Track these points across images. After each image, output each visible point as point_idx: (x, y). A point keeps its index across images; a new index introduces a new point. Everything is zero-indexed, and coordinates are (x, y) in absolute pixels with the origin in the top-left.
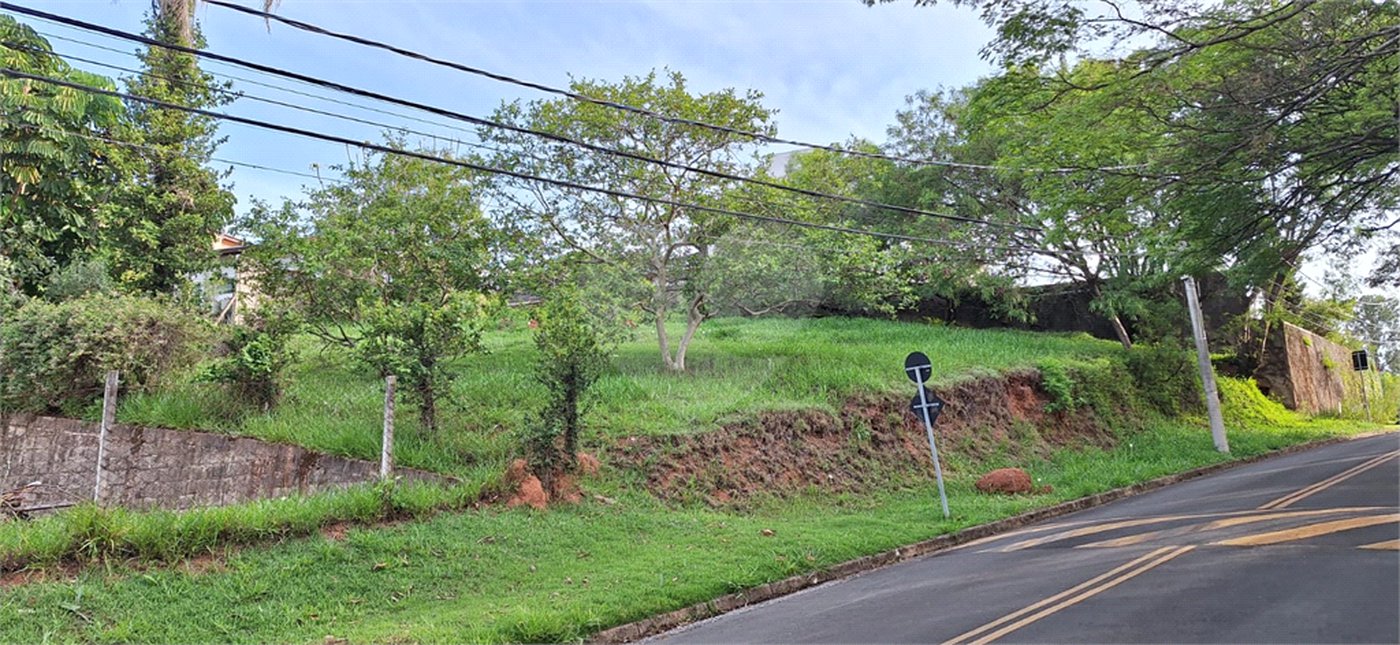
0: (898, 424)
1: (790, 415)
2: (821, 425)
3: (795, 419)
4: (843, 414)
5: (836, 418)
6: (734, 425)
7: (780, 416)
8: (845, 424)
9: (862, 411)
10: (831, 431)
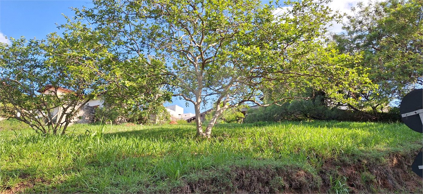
0: (372, 181)
1: (267, 172)
2: (300, 182)
3: (273, 176)
4: (321, 172)
5: (315, 176)
6: (201, 181)
7: (257, 173)
8: (324, 180)
9: (339, 169)
10: (311, 188)
